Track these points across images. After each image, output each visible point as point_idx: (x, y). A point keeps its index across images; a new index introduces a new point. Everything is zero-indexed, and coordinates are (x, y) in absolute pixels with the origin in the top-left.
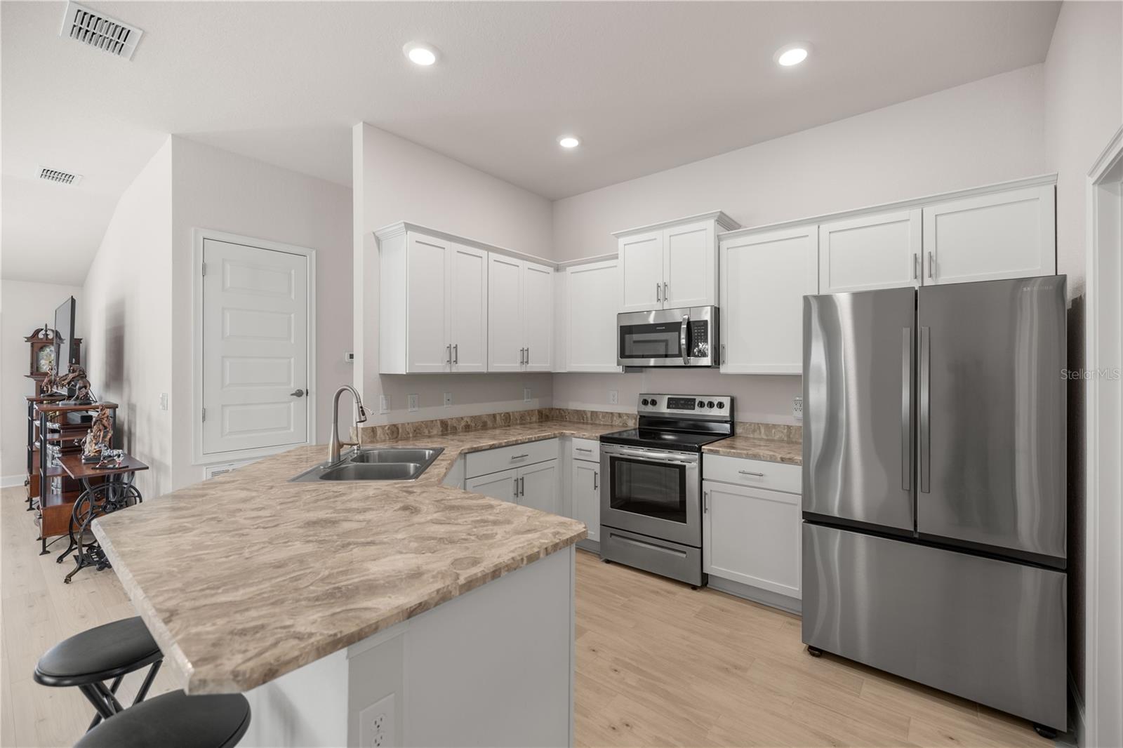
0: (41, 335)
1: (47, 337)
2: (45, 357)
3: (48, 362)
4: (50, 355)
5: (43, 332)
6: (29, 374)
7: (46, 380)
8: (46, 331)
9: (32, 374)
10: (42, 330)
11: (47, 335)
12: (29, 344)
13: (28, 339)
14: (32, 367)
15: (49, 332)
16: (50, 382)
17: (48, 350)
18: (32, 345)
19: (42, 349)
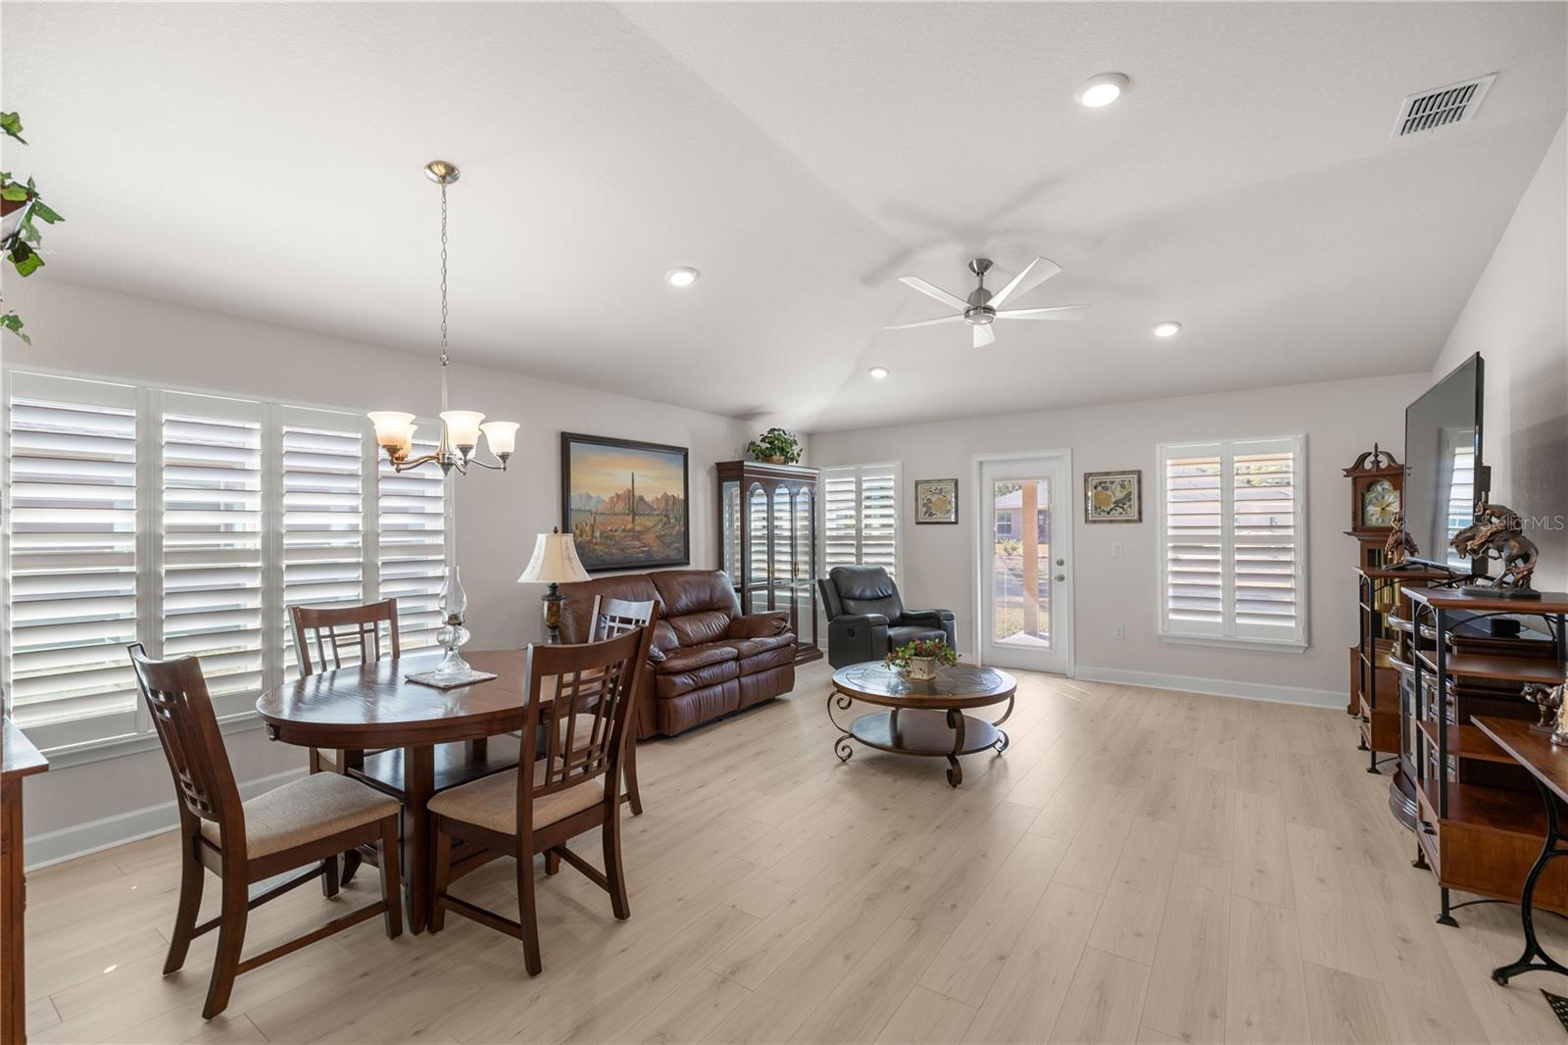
0: (1368, 465)
1: (1378, 466)
2: (1374, 501)
3: (1380, 509)
4: (1383, 498)
5: (1371, 458)
6: (1350, 530)
7: (1391, 540)
8: (1376, 456)
9: (1354, 529)
10: (1370, 454)
11: (1378, 462)
12: (1350, 479)
13: (1349, 472)
14: (1355, 518)
15: (1381, 457)
16: (1398, 543)
17: (1379, 488)
18: (1355, 481)
19: (1369, 488)
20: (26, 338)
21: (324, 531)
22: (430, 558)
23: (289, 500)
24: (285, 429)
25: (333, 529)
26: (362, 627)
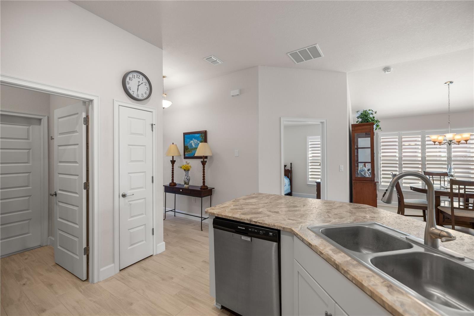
20: (381, 130)
21: (440, 156)
22: (472, 163)
23: (427, 150)
24: (426, 136)
25: (442, 156)
26: (440, 177)
